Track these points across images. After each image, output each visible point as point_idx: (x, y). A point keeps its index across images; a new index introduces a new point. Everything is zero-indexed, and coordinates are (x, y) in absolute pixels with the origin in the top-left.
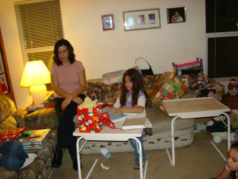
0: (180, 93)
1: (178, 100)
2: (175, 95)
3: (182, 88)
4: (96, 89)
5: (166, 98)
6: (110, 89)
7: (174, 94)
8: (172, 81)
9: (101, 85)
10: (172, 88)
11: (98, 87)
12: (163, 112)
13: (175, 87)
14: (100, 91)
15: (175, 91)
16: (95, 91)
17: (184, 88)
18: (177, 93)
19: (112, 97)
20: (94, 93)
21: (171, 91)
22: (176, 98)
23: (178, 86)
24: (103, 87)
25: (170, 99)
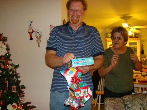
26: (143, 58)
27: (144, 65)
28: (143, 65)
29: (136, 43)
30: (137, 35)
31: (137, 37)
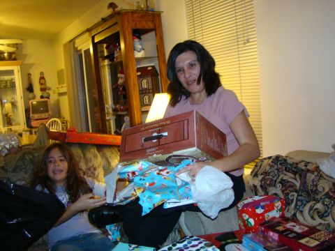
4: (288, 177)
6: (327, 190)
9: (308, 170)
11: (295, 173)
14: (298, 184)
16: (283, 182)
19: (322, 216)
20: (279, 185)
24: (311, 177)
26: (30, 100)
27: (33, 113)
28: (31, 115)
29: (13, 71)
30: (13, 56)
31: (15, 59)
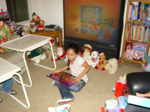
0: (10, 36)
1: (10, 41)
2: (8, 38)
3: (10, 32)
5: (2, 42)
7: (6, 38)
8: (3, 28)
10: (4, 33)
12: (2, 53)
13: (6, 32)
15: (7, 35)
17: (12, 32)
18: (8, 37)
21: (4, 36)
22: (8, 40)
23: (7, 31)
25: (5, 42)
